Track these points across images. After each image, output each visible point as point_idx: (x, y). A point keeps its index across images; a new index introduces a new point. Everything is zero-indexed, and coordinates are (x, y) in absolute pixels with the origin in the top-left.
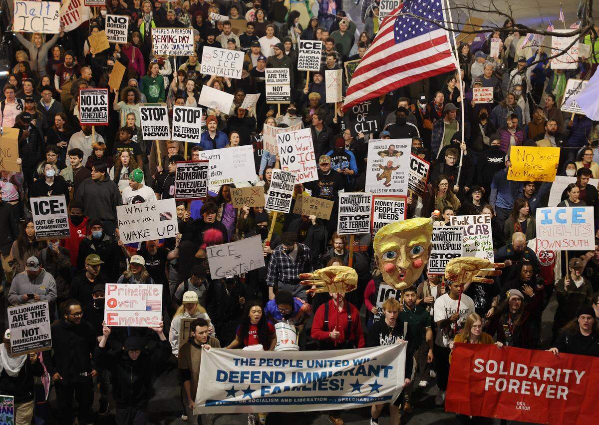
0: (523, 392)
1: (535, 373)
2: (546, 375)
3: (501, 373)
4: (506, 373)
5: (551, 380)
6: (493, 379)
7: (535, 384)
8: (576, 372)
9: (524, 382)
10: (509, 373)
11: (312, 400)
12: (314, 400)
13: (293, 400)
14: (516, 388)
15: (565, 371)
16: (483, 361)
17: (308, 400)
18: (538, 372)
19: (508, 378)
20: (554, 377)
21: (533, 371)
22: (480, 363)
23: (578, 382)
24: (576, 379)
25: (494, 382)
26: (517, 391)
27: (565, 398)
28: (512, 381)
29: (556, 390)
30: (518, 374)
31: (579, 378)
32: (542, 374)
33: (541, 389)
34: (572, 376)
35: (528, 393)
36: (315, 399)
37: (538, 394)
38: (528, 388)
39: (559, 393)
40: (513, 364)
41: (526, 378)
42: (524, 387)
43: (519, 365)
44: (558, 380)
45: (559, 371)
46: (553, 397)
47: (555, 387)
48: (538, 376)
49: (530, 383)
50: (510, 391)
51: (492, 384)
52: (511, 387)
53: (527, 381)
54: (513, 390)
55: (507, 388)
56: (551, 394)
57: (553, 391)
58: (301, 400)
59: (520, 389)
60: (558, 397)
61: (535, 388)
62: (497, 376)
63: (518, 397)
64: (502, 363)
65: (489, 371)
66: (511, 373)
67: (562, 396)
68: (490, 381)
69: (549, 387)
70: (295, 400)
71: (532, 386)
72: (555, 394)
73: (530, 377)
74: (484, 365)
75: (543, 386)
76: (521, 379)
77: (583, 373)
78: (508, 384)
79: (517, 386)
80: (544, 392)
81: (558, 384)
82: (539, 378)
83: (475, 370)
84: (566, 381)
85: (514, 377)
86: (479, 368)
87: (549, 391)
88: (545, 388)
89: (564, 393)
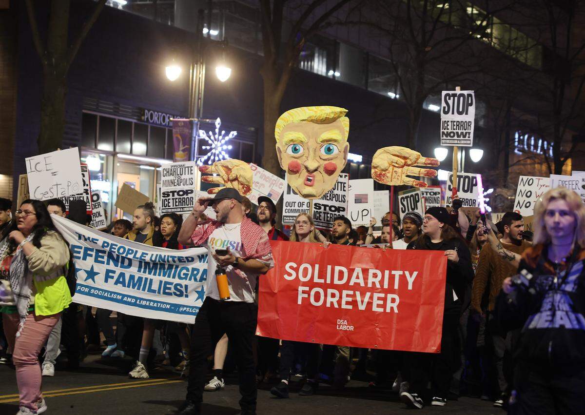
0: (344, 306)
1: (358, 278)
2: (371, 280)
3: (316, 280)
4: (322, 281)
5: (378, 286)
6: (307, 289)
7: (358, 293)
8: (407, 273)
9: (345, 292)
10: (325, 280)
11: (155, 305)
12: (157, 305)
13: (136, 301)
14: (335, 300)
15: (393, 272)
16: (295, 265)
17: (152, 304)
18: (361, 275)
19: (325, 287)
20: (382, 282)
21: (355, 275)
22: (291, 267)
23: (410, 287)
24: (407, 283)
25: (309, 293)
26: (336, 306)
27: (396, 311)
28: (330, 291)
29: (385, 300)
30: (336, 282)
31: (411, 280)
32: (366, 279)
33: (366, 299)
34: (403, 278)
35: (350, 307)
36: (159, 304)
37: (362, 307)
38: (350, 299)
39: (389, 305)
40: (329, 267)
41: (346, 286)
42: (345, 299)
43: (337, 268)
44: (386, 286)
45: (387, 272)
46: (381, 310)
47: (382, 295)
48: (361, 281)
49: (351, 293)
50: (328, 305)
51: (306, 296)
52: (329, 299)
53: (347, 289)
54: (332, 303)
55: (325, 302)
56: (378, 306)
57: (381, 302)
58: (144, 303)
59: (339, 302)
60: (388, 310)
61: (359, 298)
62: (311, 284)
63: (339, 313)
64: (317, 266)
65: (302, 279)
66: (329, 281)
67: (392, 308)
68: (304, 292)
69: (376, 295)
70: (138, 301)
71: (354, 295)
72: (384, 306)
73: (351, 283)
74: (296, 270)
75: (368, 294)
76: (340, 288)
77: (415, 274)
78: (326, 295)
79: (337, 299)
80: (370, 304)
81: (386, 292)
82: (362, 284)
83: (286, 277)
84: (396, 287)
85: (332, 286)
86: (290, 275)
87: (376, 302)
88: (371, 298)
89: (393, 304)
